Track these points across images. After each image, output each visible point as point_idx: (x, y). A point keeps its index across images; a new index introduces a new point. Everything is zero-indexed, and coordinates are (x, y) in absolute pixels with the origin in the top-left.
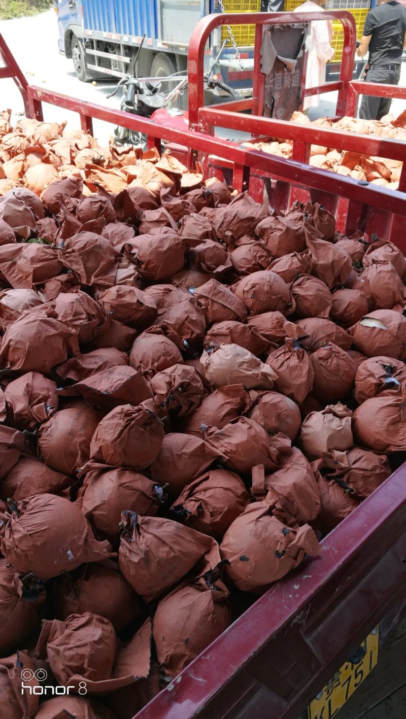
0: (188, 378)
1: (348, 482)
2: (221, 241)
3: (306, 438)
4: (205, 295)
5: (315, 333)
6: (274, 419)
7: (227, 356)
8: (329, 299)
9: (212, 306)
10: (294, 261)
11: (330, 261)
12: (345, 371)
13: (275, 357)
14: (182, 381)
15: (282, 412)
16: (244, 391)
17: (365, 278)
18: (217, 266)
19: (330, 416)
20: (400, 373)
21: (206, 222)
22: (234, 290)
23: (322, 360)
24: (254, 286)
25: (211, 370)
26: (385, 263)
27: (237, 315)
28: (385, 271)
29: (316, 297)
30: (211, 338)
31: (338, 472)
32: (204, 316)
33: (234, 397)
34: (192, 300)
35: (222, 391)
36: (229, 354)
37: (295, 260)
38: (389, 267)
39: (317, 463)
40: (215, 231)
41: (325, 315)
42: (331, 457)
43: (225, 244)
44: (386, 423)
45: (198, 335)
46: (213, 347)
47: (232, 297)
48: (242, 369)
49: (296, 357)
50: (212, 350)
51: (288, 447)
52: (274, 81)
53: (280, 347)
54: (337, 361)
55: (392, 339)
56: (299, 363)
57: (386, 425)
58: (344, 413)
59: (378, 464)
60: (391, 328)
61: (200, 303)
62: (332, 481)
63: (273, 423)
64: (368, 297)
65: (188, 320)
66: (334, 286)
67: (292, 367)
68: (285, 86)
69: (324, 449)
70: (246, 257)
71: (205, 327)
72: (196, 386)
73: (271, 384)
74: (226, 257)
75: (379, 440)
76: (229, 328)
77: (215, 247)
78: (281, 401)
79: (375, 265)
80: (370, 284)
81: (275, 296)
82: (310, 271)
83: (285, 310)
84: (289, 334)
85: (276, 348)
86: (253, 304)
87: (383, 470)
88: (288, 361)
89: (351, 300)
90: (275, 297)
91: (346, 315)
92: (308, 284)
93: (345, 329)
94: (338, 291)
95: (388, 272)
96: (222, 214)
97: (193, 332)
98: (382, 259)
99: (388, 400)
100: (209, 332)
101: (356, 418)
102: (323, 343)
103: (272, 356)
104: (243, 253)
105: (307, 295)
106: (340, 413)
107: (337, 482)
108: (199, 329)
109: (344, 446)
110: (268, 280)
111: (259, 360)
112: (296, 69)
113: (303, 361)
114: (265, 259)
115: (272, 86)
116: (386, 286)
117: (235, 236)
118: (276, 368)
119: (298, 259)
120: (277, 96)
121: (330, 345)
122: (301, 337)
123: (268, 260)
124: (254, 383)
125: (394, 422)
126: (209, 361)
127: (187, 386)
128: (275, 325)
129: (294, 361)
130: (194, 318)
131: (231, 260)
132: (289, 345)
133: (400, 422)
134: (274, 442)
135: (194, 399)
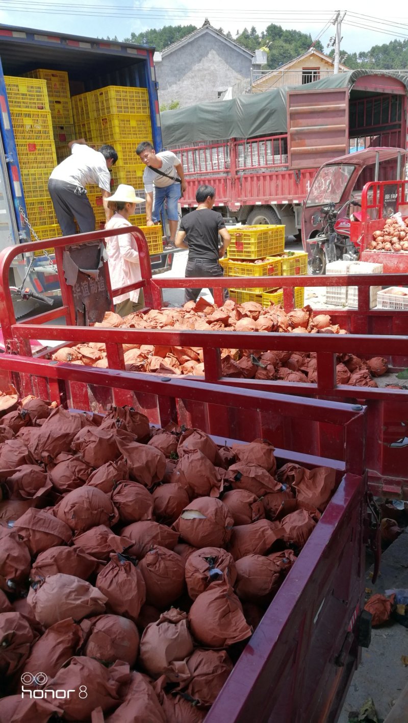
0: (13, 628)
1: (193, 693)
2: (39, 462)
3: (146, 656)
4: (25, 526)
5: (141, 539)
6: (109, 647)
7: (53, 590)
8: (149, 500)
9: (34, 535)
10: (110, 470)
11: (145, 462)
12: (173, 571)
13: (104, 576)
14: (6, 634)
15: (116, 637)
16: (75, 624)
17: (180, 470)
18: (37, 489)
19: (165, 625)
20: (222, 561)
21: (21, 446)
22: (56, 511)
23: (150, 566)
24: (73, 506)
25: (38, 609)
26: (194, 451)
27: (61, 538)
28: (196, 460)
29: (136, 501)
30: (37, 571)
31: (182, 685)
32: (27, 549)
33: (66, 633)
34: (12, 535)
35: (53, 630)
36: (55, 587)
37: (111, 468)
38: (199, 455)
39: (160, 681)
40: (31, 454)
41: (148, 517)
42: (172, 670)
43: (43, 465)
44: (218, 617)
45: (23, 571)
46: (39, 582)
47: (53, 522)
48: (71, 600)
49: (124, 571)
50: (39, 585)
51: (127, 675)
52: (81, 290)
53: (108, 563)
54: (164, 564)
55: (212, 526)
56: (127, 577)
57: (217, 619)
58: (179, 616)
59: (218, 663)
60: (209, 516)
61: (21, 536)
62: (178, 697)
63: (109, 651)
64: (186, 487)
65: (9, 559)
66: (153, 484)
67: (121, 582)
68: (93, 292)
69: (164, 663)
70: (66, 474)
71: (30, 560)
72: (23, 634)
73: (103, 607)
74: (46, 477)
75: (214, 637)
76: (54, 556)
77: (31, 472)
78: (114, 624)
79: (186, 456)
80: (186, 474)
81: (96, 510)
82: (127, 476)
83: (108, 522)
84: (114, 548)
85: (104, 565)
86: (76, 524)
87: (224, 669)
88: (117, 577)
89: (171, 495)
90: (96, 512)
91: (169, 510)
92: (126, 490)
93: (169, 526)
94: (158, 488)
95: (199, 460)
96: (36, 437)
97: (16, 570)
98: (192, 448)
99: (215, 593)
100: (34, 565)
101: (191, 619)
102: (150, 547)
103: (100, 575)
104: (61, 471)
105: (127, 501)
106: (174, 619)
107: (182, 696)
108: (23, 565)
109: (184, 653)
110: (87, 496)
111: (87, 583)
112: (99, 276)
113: (131, 573)
114: (85, 472)
115: (80, 294)
116: (199, 473)
117: (51, 455)
118: (106, 588)
119: (114, 468)
120: (86, 302)
121: (156, 548)
122: (126, 547)
123: (88, 472)
124: (85, 612)
125: (225, 614)
126: (35, 600)
127: (12, 638)
128: (100, 541)
129: (122, 576)
130: (16, 555)
131: (51, 480)
132: (115, 560)
133: (230, 612)
134: (113, 674)
135: (23, 650)
